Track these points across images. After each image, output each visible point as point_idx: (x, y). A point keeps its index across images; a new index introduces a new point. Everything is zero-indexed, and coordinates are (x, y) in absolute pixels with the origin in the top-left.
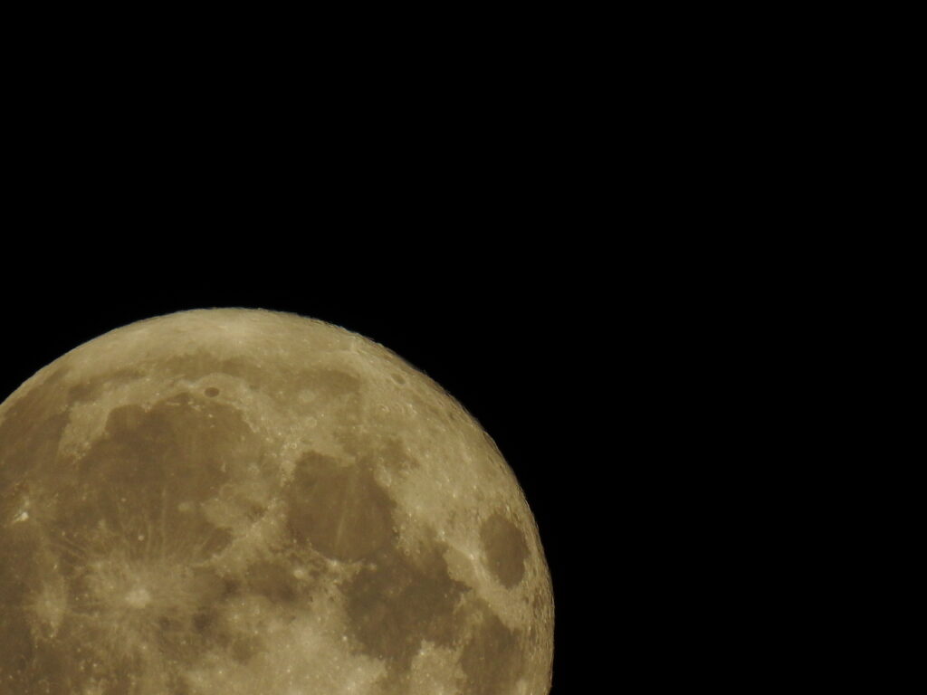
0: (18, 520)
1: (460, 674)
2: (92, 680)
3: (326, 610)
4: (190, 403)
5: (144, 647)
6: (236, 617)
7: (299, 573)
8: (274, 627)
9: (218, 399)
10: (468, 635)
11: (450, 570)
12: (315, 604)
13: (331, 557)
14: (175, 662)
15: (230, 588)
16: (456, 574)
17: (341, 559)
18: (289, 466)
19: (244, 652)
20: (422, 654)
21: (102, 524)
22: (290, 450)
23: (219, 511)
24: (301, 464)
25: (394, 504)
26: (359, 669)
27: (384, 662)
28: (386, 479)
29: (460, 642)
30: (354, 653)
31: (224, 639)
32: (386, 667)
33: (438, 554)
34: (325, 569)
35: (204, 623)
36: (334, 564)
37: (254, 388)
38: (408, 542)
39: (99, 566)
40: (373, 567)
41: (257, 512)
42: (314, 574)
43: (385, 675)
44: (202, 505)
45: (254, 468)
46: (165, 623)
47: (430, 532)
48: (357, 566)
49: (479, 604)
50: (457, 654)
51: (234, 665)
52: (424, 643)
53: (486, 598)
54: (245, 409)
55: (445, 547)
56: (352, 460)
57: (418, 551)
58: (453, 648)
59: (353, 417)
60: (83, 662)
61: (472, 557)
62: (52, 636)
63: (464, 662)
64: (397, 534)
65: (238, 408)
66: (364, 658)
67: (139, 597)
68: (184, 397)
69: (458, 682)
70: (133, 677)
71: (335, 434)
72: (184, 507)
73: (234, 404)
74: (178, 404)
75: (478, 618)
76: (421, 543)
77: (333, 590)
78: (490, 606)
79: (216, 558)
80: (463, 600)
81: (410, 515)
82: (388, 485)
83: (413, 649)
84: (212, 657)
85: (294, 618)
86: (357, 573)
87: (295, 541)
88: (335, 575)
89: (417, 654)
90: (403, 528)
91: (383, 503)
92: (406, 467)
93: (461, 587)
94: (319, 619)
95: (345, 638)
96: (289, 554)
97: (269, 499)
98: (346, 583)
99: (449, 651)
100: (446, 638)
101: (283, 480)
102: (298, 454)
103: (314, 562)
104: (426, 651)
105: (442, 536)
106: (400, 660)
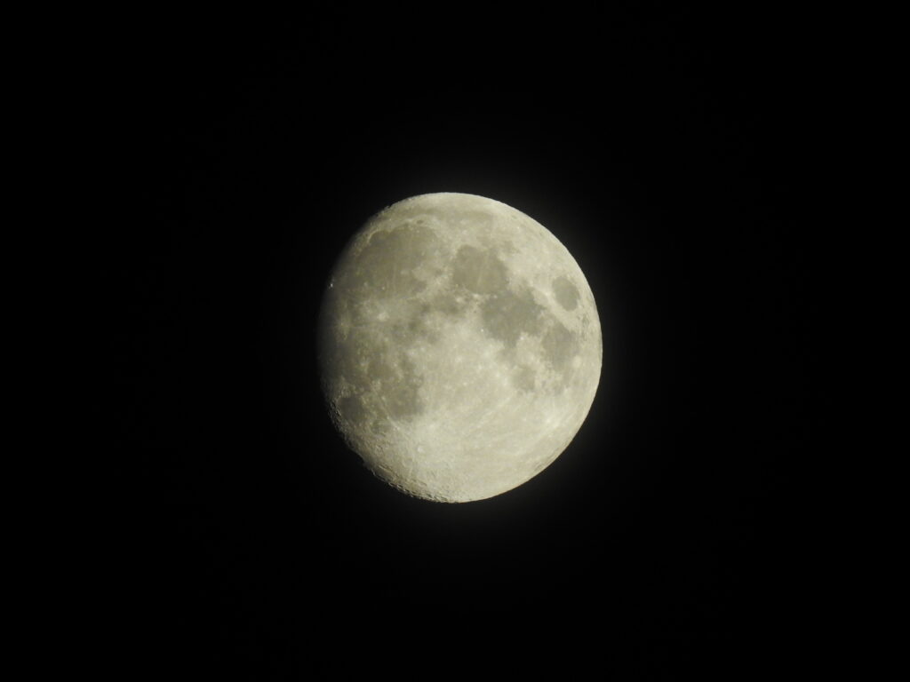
1: (542, 349)
2: (364, 358)
3: (472, 317)
4: (409, 227)
5: (387, 339)
6: (429, 322)
7: (459, 300)
8: (447, 326)
9: (422, 225)
10: (546, 331)
11: (535, 299)
12: (467, 315)
13: (475, 292)
14: (401, 346)
15: (426, 309)
16: (539, 301)
17: (480, 293)
18: (455, 251)
20: (522, 338)
21: (366, 284)
22: (456, 245)
23: (421, 273)
24: (460, 251)
25: (506, 269)
26: (491, 345)
27: (503, 342)
28: (502, 257)
29: (542, 334)
30: (487, 337)
31: (424, 333)
32: (504, 344)
33: (529, 292)
34: (472, 298)
35: (413, 326)
36: (476, 296)
37: (441, 219)
38: (514, 285)
39: (365, 303)
40: (495, 297)
41: (439, 273)
42: (467, 300)
43: (504, 348)
44: (412, 271)
45: (438, 253)
46: (396, 327)
47: (525, 282)
48: (488, 297)
49: (552, 317)
50: (540, 340)
51: (430, 345)
52: (522, 333)
53: (555, 314)
54: (435, 228)
55: (533, 289)
57: (519, 290)
58: (539, 337)
59: (488, 231)
60: (359, 350)
61: (547, 295)
62: (344, 341)
63: (544, 343)
64: (508, 282)
65: (432, 228)
66: (492, 340)
67: (383, 316)
68: (406, 225)
69: (542, 353)
70: (382, 355)
71: (478, 238)
72: (404, 273)
73: (430, 226)
74: (403, 229)
75: (551, 323)
76: (520, 286)
77: (475, 307)
78: (557, 318)
79: (419, 295)
80: (543, 314)
81: (515, 274)
82: (504, 260)
83: (517, 336)
84: (418, 342)
86: (488, 299)
87: (457, 285)
88: (477, 301)
89: (519, 339)
90: (511, 279)
91: (501, 268)
92: (513, 253)
93: (541, 308)
94: (469, 322)
95: (482, 330)
96: (454, 291)
97: (444, 266)
98: (482, 304)
99: (536, 338)
100: (534, 332)
101: (451, 258)
102: (459, 246)
103: (466, 295)
104: (523, 337)
105: (531, 284)
106: (511, 341)
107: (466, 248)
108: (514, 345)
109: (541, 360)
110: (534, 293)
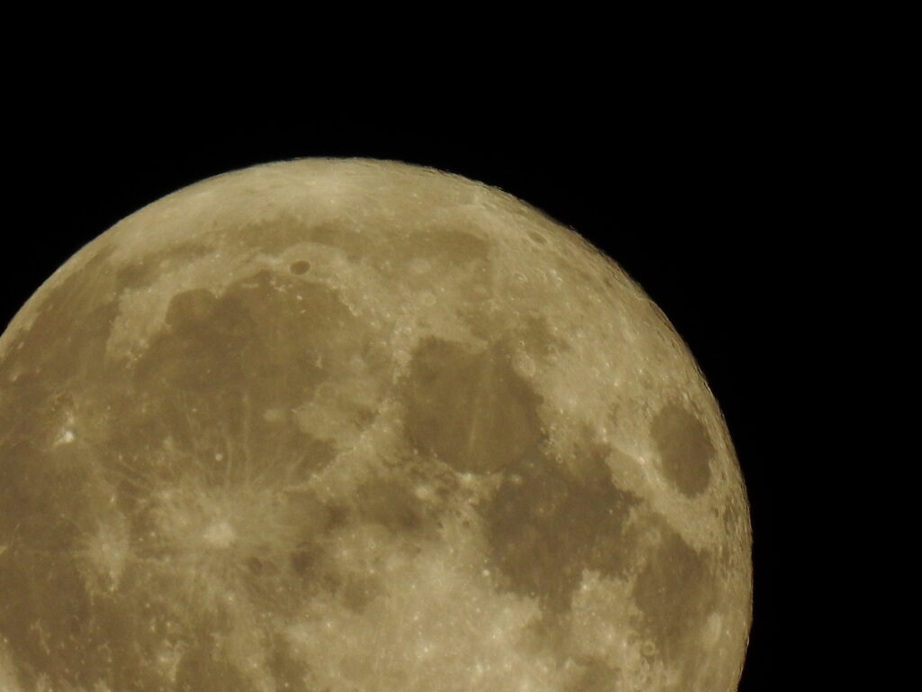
0: (61, 441)
1: (634, 610)
2: (167, 643)
3: (459, 538)
4: (273, 283)
5: (231, 598)
6: (345, 553)
7: (423, 492)
8: (394, 563)
9: (308, 276)
10: (642, 561)
11: (615, 478)
12: (445, 532)
13: (463, 471)
14: (270, 614)
15: (335, 517)
16: (624, 482)
17: (476, 470)
18: (402, 356)
19: (358, 597)
20: (585, 587)
21: (168, 443)
22: (404, 335)
23: (317, 419)
24: (418, 354)
25: (540, 400)
26: (507, 611)
27: (538, 599)
28: (527, 367)
29: (632, 570)
30: (498, 591)
31: (332, 582)
32: (540, 607)
33: (598, 458)
34: (456, 486)
35: (305, 562)
36: (467, 479)
37: (353, 258)
38: (561, 445)
39: (166, 496)
40: (517, 479)
41: (365, 417)
42: (442, 493)
43: (540, 616)
44: (294, 411)
45: (357, 362)
46: (255, 565)
47: (588, 431)
48: (497, 479)
49: (655, 520)
50: (629, 587)
51: (347, 614)
52: (586, 573)
53: (663, 512)
54: (343, 287)
55: (608, 450)
56: (484, 344)
57: (574, 457)
58: (624, 578)
59: (481, 290)
60: (153, 620)
61: (642, 460)
62: (112, 589)
63: (638, 594)
64: (547, 437)
65: (334, 287)
66: (511, 596)
67: (220, 534)
68: (264, 276)
69: (632, 621)
70: (217, 636)
71: (459, 313)
72: (272, 415)
73: (329, 281)
74: (256, 285)
75: (654, 538)
76: (576, 445)
77: (466, 510)
78: (668, 521)
79: (316, 478)
80: (633, 514)
81: (562, 411)
82: (532, 375)
83: (574, 581)
84: (317, 606)
85: (419, 551)
86: (498, 487)
87: (416, 452)
88: (470, 493)
89: (578, 588)
90: (553, 428)
91: (526, 398)
92: (553, 351)
93: (630, 499)
94: (452, 551)
95: (486, 573)
96: (408, 467)
97: (380, 400)
98: (483, 502)
99: (618, 582)
100: (612, 567)
101: (397, 374)
102: (414, 342)
103: (440, 477)
104: (589, 584)
105: (603, 434)
106: (557, 596)
107: (431, 346)
108: (566, 606)
109: (631, 641)
110: (611, 461)
